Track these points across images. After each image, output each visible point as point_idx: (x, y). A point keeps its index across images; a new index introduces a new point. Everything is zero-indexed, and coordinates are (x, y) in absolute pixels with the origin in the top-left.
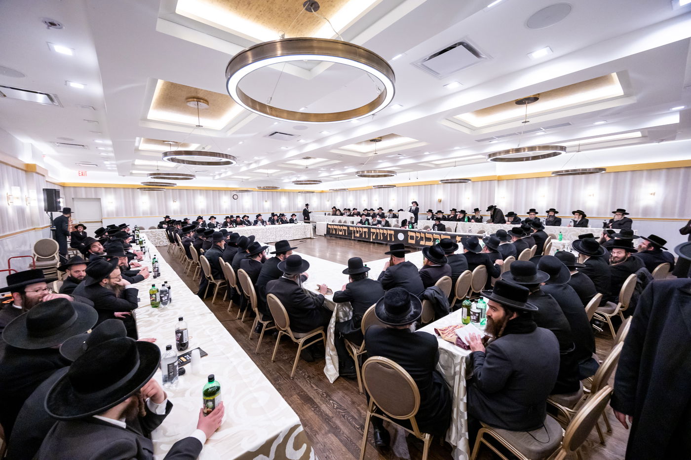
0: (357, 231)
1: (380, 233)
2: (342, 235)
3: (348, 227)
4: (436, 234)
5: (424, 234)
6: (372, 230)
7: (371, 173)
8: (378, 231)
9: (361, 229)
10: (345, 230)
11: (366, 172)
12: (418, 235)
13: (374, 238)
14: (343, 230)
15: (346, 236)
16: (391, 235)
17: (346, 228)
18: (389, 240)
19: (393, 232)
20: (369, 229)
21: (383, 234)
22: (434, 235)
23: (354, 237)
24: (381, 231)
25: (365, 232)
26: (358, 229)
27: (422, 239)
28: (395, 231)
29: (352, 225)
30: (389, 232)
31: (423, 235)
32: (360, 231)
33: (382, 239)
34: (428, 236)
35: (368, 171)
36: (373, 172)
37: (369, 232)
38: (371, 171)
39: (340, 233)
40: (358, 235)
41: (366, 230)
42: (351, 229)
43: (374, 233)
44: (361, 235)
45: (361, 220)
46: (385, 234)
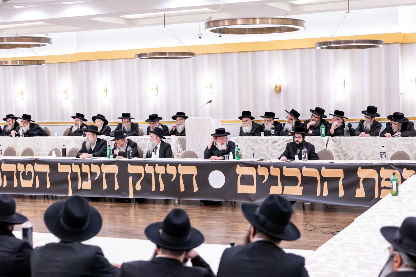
0: (84, 176)
1: (157, 175)
2: (33, 189)
3: (53, 165)
4: (308, 166)
5: (278, 170)
6: (131, 169)
7: (254, 23)
8: (149, 170)
9: (95, 169)
10: (42, 175)
11: (227, 23)
12: (263, 172)
13: (138, 187)
14: (36, 173)
15: (49, 190)
16: (188, 178)
17: (46, 168)
18: (182, 189)
19: (193, 171)
20: (122, 166)
21: (167, 177)
22: (304, 168)
23: (75, 189)
24: (160, 170)
25: (110, 176)
26: (86, 169)
27: (273, 180)
28: (199, 166)
29: (61, 158)
30: (183, 170)
31: (275, 172)
32: (93, 174)
33: (162, 188)
34: (288, 172)
35: (247, 20)
36: (258, 21)
37: (123, 175)
38: (254, 19)
39: (26, 184)
40: (87, 185)
41: (114, 169)
42: (61, 169)
43: (137, 176)
44: (96, 184)
45: (84, 143)
46: (172, 175)
